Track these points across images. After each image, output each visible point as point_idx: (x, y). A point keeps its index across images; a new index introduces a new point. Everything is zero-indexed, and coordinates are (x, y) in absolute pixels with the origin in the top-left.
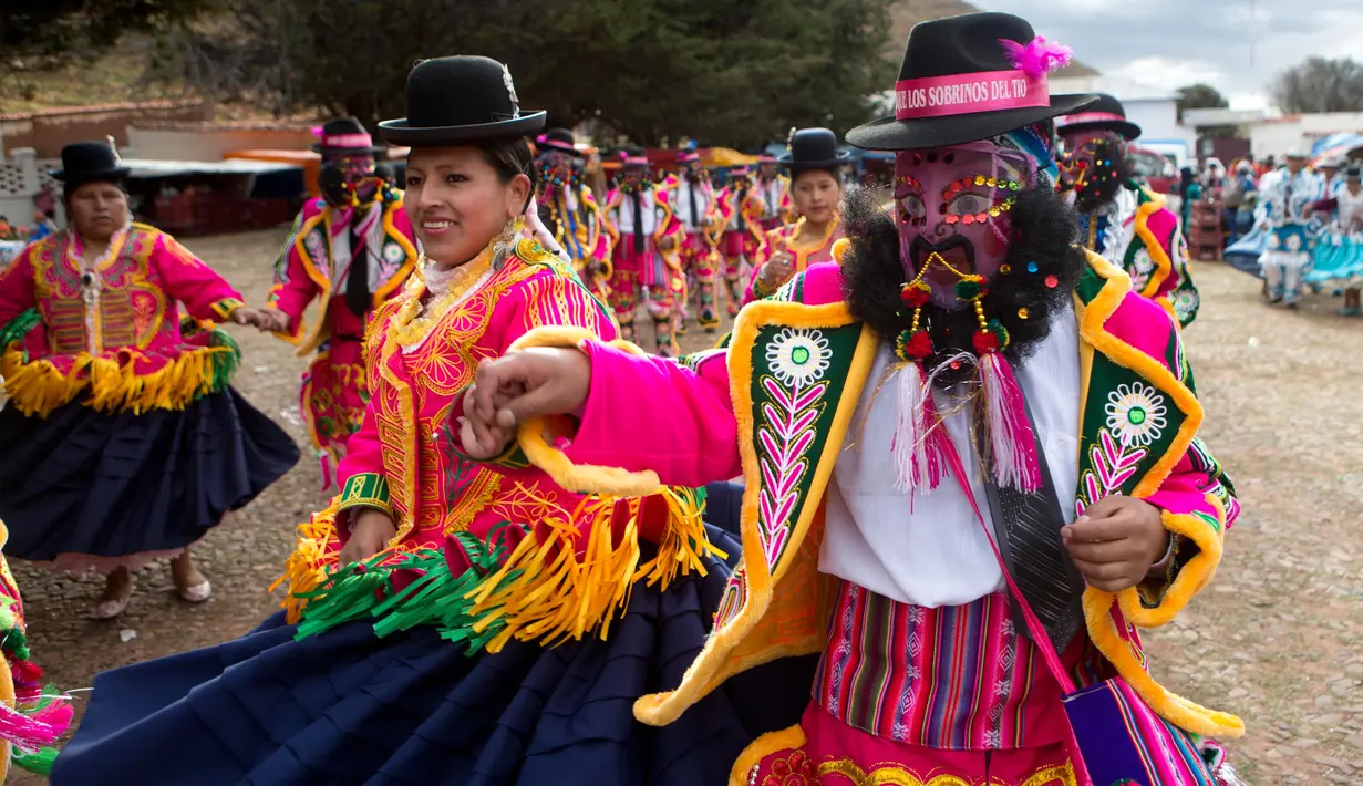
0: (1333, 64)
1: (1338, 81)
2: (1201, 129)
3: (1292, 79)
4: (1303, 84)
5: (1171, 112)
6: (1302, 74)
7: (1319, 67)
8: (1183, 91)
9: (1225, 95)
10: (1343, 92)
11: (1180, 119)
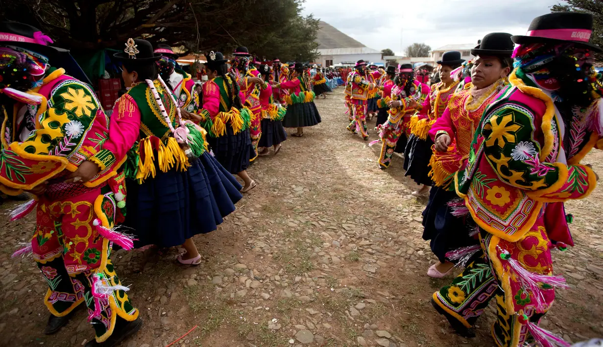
0: (420, 45)
1: (421, 49)
2: (388, 60)
3: (410, 49)
4: (412, 50)
5: (380, 56)
6: (413, 47)
7: (417, 46)
8: (383, 51)
9: (393, 52)
10: (422, 52)
11: (382, 58)
